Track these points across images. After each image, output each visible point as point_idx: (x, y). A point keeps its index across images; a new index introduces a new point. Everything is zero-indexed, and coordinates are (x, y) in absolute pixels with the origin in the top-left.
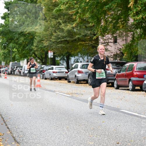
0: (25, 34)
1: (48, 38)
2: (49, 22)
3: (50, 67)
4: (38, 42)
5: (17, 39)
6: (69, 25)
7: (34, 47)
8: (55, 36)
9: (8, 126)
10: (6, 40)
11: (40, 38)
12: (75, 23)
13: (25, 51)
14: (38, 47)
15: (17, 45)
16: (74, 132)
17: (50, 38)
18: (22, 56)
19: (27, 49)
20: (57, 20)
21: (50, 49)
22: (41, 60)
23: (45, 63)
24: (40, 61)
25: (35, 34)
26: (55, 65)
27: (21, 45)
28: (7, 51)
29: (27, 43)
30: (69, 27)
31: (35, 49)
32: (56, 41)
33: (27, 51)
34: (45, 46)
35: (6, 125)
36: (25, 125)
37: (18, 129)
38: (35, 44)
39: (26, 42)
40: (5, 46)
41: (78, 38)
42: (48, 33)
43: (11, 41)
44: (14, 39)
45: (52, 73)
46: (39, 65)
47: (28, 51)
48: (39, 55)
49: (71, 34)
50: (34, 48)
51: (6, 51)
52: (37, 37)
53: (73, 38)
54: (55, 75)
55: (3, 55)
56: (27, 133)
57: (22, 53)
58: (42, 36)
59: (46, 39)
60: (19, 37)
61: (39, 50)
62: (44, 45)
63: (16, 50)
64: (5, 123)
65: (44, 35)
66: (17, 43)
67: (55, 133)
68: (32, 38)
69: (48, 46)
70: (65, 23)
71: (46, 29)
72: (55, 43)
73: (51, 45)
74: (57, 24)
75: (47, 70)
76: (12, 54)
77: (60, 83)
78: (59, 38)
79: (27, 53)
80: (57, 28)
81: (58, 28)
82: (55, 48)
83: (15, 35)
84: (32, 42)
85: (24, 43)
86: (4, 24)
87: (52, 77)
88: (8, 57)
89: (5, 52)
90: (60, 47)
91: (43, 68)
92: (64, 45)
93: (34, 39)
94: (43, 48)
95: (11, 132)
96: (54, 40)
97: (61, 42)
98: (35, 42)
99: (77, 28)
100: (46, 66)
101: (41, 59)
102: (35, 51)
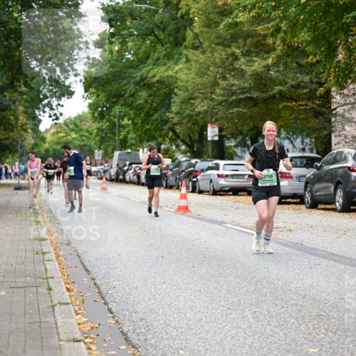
0: (149, 82)
1: (207, 93)
2: (208, 54)
3: (210, 164)
4: (182, 102)
5: (132, 96)
6: (259, 59)
7: (171, 115)
8: (224, 89)
9: (110, 306)
10: (105, 99)
11: (186, 94)
12: (274, 56)
13: (150, 124)
14: (181, 114)
15: (130, 110)
16: (271, 323)
17: (212, 93)
18: (143, 135)
19: (157, 120)
20: (227, 49)
21: (211, 118)
22: (190, 146)
23: (198, 154)
24: (188, 149)
25: (176, 83)
26: (222, 158)
27: (141, 109)
28: (108, 124)
29: (155, 105)
30: (258, 65)
31: (176, 120)
32: (225, 101)
33: (155, 124)
34: (200, 113)
35: (106, 303)
36: (149, 303)
37: (134, 314)
38: (174, 108)
39: (153, 101)
40: (102, 111)
41: (280, 92)
42: (205, 79)
43: (117, 101)
44: (123, 96)
45: (215, 178)
46: (184, 159)
47: (157, 124)
48: (184, 135)
49: (264, 82)
50: (173, 118)
51: (105, 125)
52: (181, 90)
53: (267, 91)
54: (222, 182)
55: (97, 135)
56: (156, 324)
57: (143, 129)
58: (192, 89)
59: (201, 95)
60: (136, 89)
61: (185, 121)
62: (197, 110)
63: (130, 122)
64: (103, 298)
65: (198, 85)
66: (130, 106)
67: (224, 324)
68: (168, 93)
69: (207, 112)
70: (249, 56)
71: (202, 70)
72: (223, 104)
73: (215, 109)
74: (227, 59)
75: (203, 170)
76: (120, 132)
77: (236, 202)
78: (234, 93)
79: (155, 130)
80: (228, 68)
81: (231, 67)
82: (222, 118)
83: (127, 87)
84: (167, 102)
85: (149, 106)
86: (100, 59)
87: (215, 186)
88: (110, 138)
89: (101, 127)
90: (235, 114)
91: (194, 166)
92: (245, 111)
93: (173, 96)
94: (194, 117)
95: (117, 321)
96: (220, 98)
97: (238, 103)
98: (174, 102)
99: (279, 67)
100: (202, 161)
101: (189, 143)
102: (174, 124)
